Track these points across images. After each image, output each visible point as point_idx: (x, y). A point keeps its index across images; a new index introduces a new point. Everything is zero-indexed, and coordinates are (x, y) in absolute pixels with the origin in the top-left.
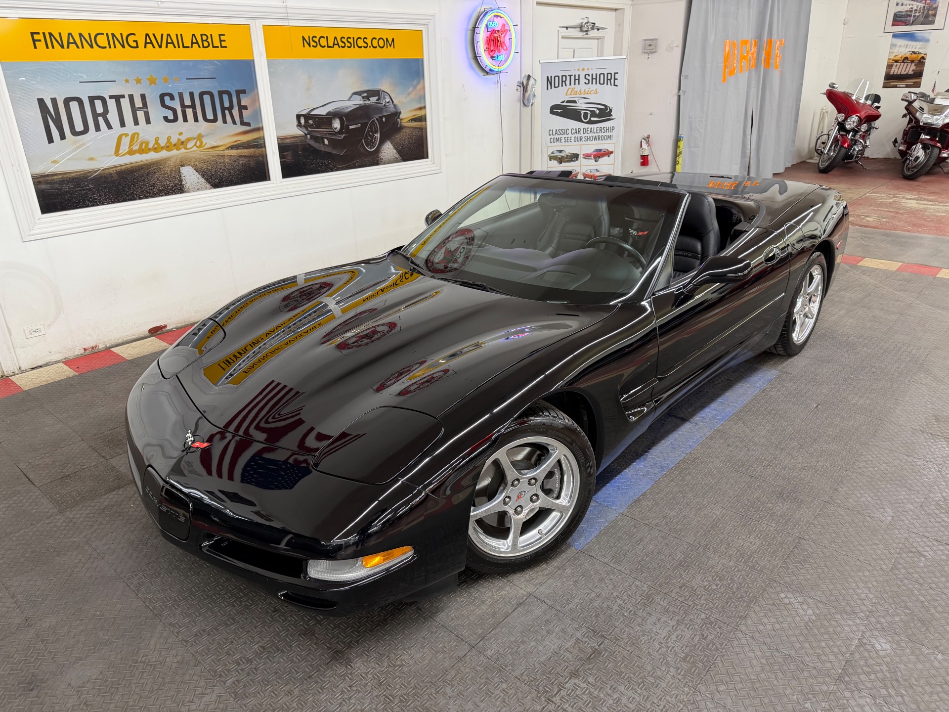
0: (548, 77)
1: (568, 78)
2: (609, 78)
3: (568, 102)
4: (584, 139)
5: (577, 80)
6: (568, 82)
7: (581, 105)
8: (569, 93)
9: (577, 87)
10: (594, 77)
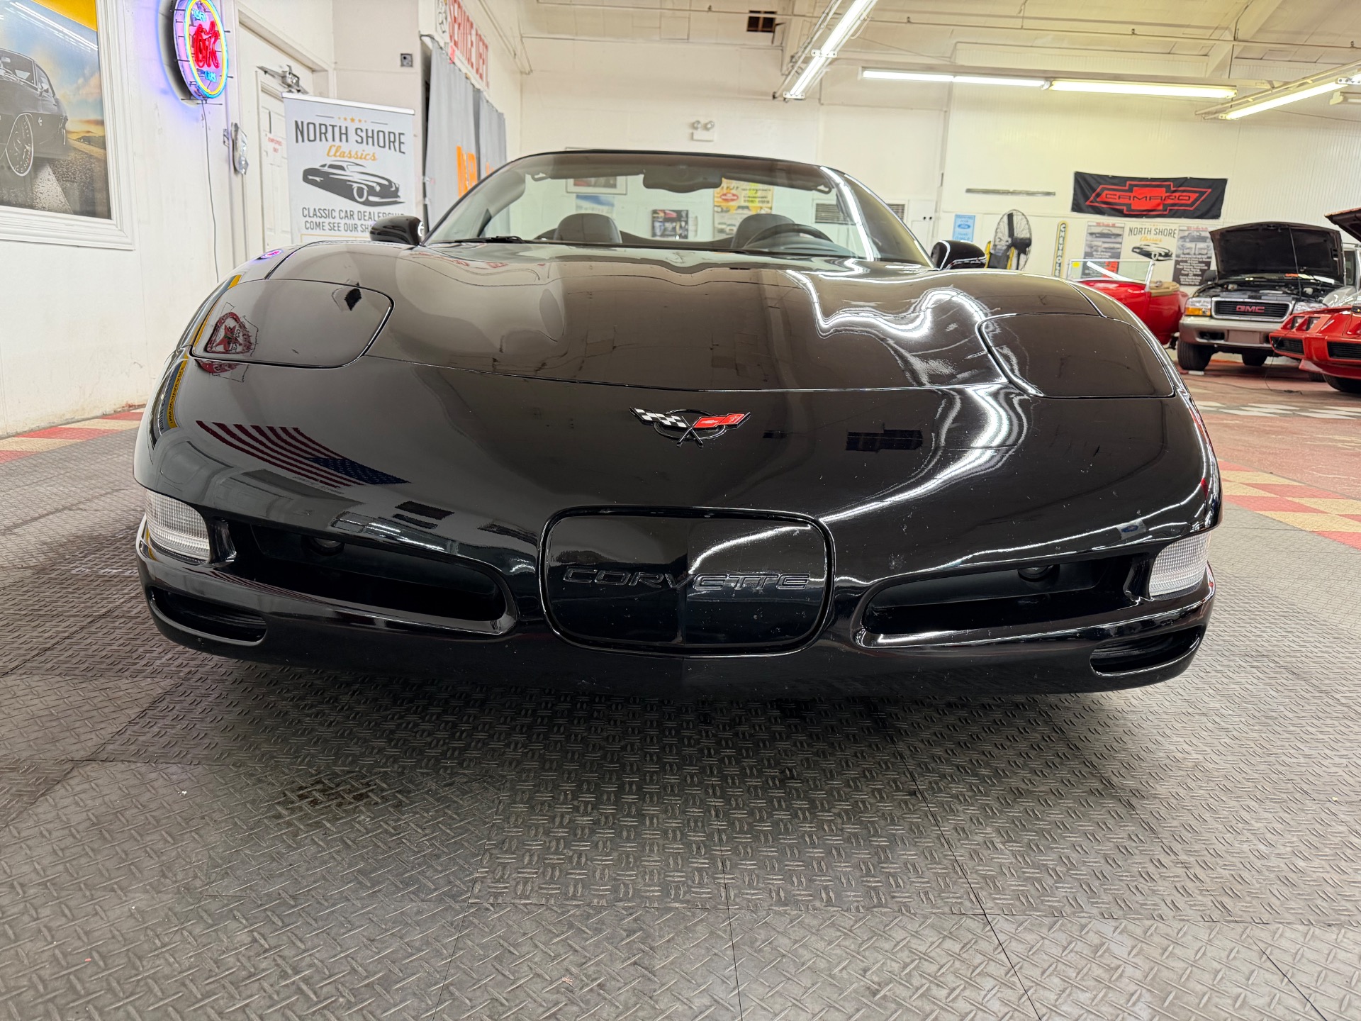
0: (296, 122)
1: (330, 129)
2: (392, 139)
3: (331, 166)
4: (359, 229)
5: (344, 134)
6: (329, 135)
7: (352, 175)
8: (332, 153)
9: (345, 147)
10: (370, 134)
